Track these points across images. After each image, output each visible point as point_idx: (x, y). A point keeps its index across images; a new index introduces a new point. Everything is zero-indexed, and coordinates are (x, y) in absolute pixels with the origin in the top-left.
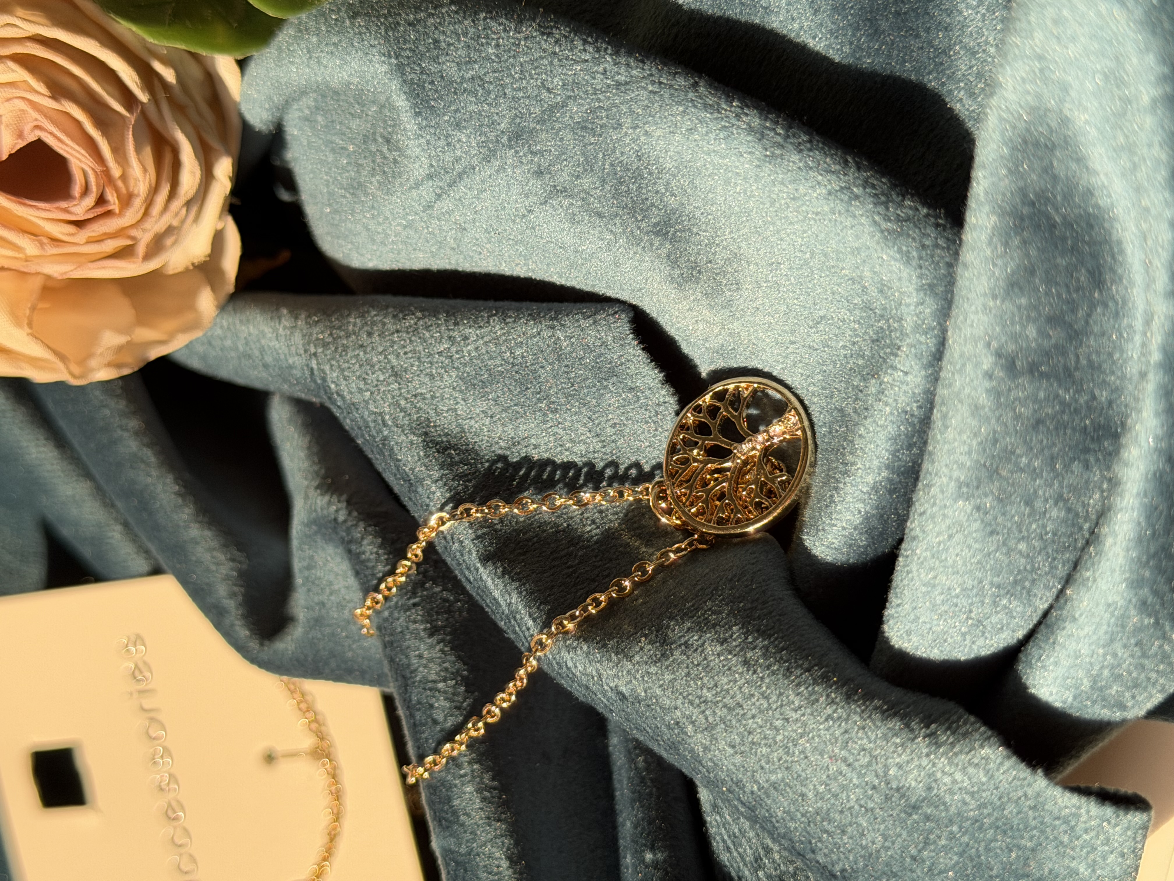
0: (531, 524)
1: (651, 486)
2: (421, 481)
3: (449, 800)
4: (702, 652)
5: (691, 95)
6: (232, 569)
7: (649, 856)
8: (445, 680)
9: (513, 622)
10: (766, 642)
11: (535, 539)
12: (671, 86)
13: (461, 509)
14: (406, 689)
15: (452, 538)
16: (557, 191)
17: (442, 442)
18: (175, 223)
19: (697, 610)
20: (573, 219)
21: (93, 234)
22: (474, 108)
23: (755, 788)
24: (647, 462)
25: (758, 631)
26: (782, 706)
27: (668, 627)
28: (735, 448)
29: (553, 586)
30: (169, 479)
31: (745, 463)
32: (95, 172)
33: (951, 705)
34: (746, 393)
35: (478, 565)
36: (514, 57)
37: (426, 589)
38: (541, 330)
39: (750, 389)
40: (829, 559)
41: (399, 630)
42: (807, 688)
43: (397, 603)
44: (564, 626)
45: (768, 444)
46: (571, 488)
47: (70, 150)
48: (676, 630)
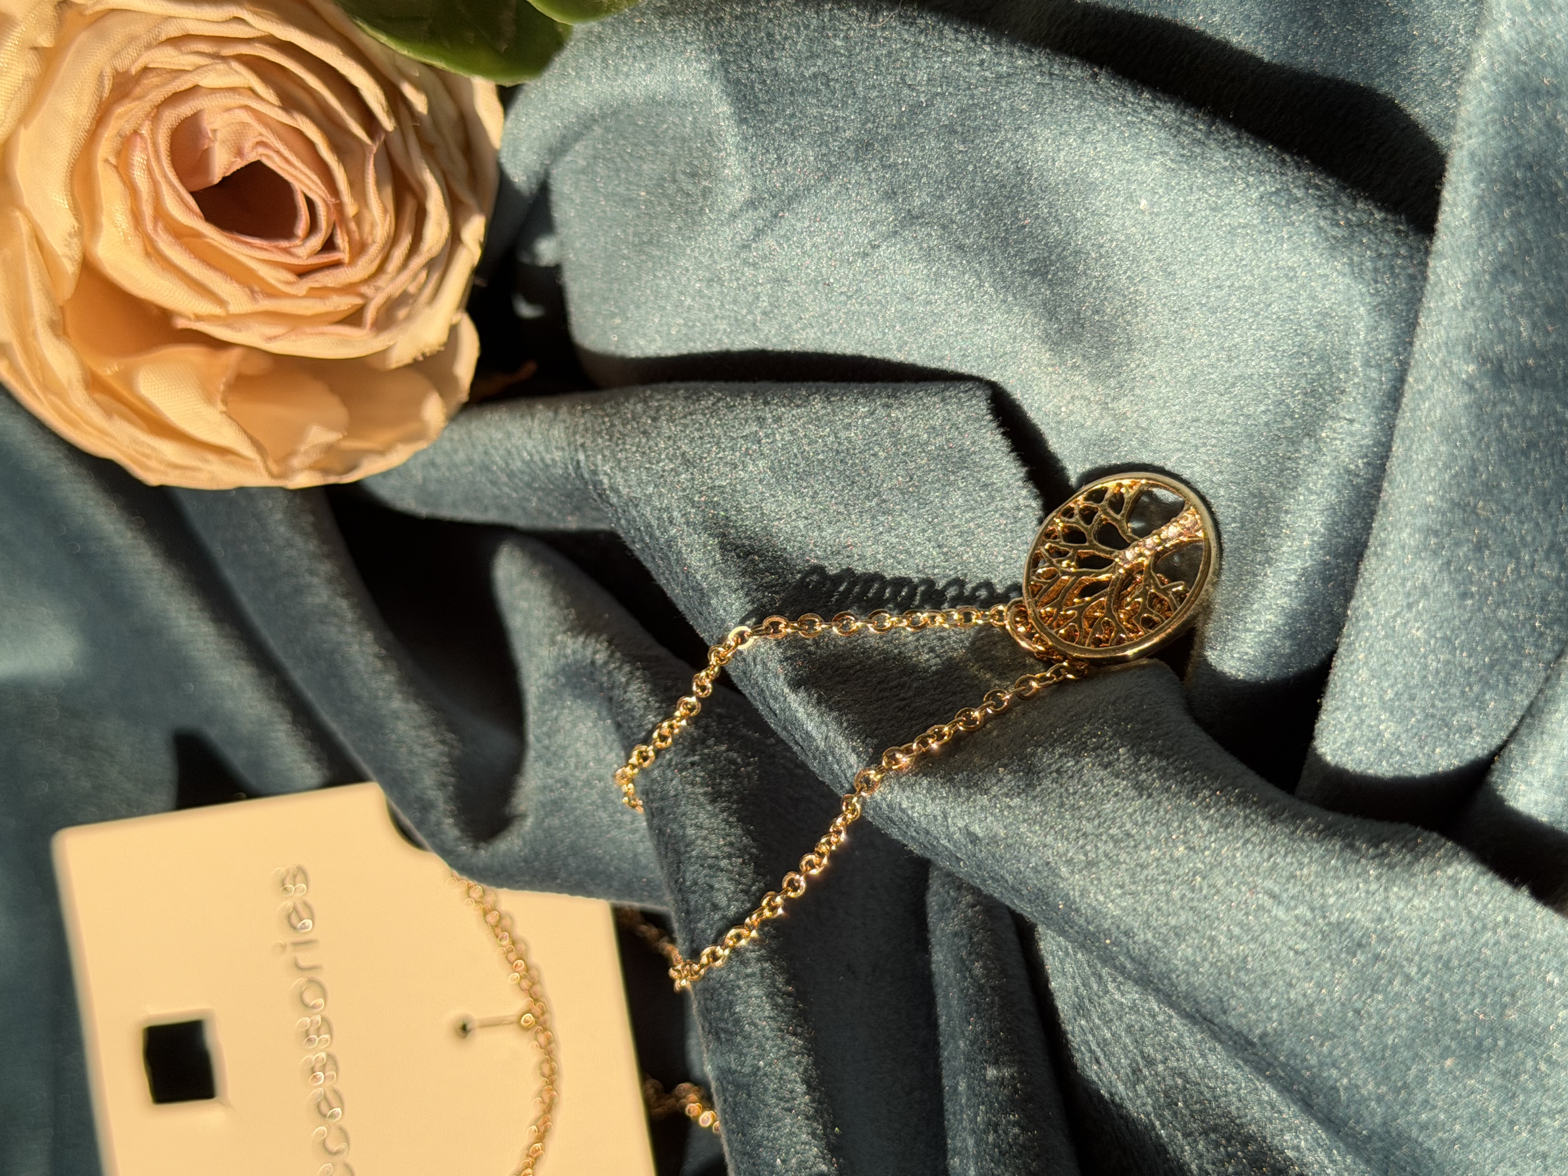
0: (854, 648)
1: (1005, 609)
2: (716, 591)
3: (731, 1005)
4: (1080, 778)
5: (1090, 86)
6: (442, 754)
7: (991, 1073)
8: (729, 856)
9: (830, 758)
10: (1164, 763)
11: (858, 667)
12: (1064, 78)
13: (766, 623)
14: (678, 867)
15: (754, 659)
16: (912, 218)
17: (743, 546)
18: (412, 289)
19: (1071, 735)
20: (929, 255)
21: (316, 287)
22: (815, 111)
23: (1149, 936)
24: (1000, 581)
25: (1152, 752)
27: (1034, 755)
28: (1116, 556)
29: (880, 721)
30: (369, 636)
31: (1130, 573)
32: (327, 205)
34: (1131, 491)
35: (788, 691)
36: (867, 49)
37: (708, 747)
38: (875, 410)
39: (1136, 488)
40: (1241, 676)
41: (672, 793)
42: (1219, 810)
43: (671, 760)
44: (897, 762)
45: (1160, 548)
46: (905, 607)
47: (299, 175)
48: (1046, 759)
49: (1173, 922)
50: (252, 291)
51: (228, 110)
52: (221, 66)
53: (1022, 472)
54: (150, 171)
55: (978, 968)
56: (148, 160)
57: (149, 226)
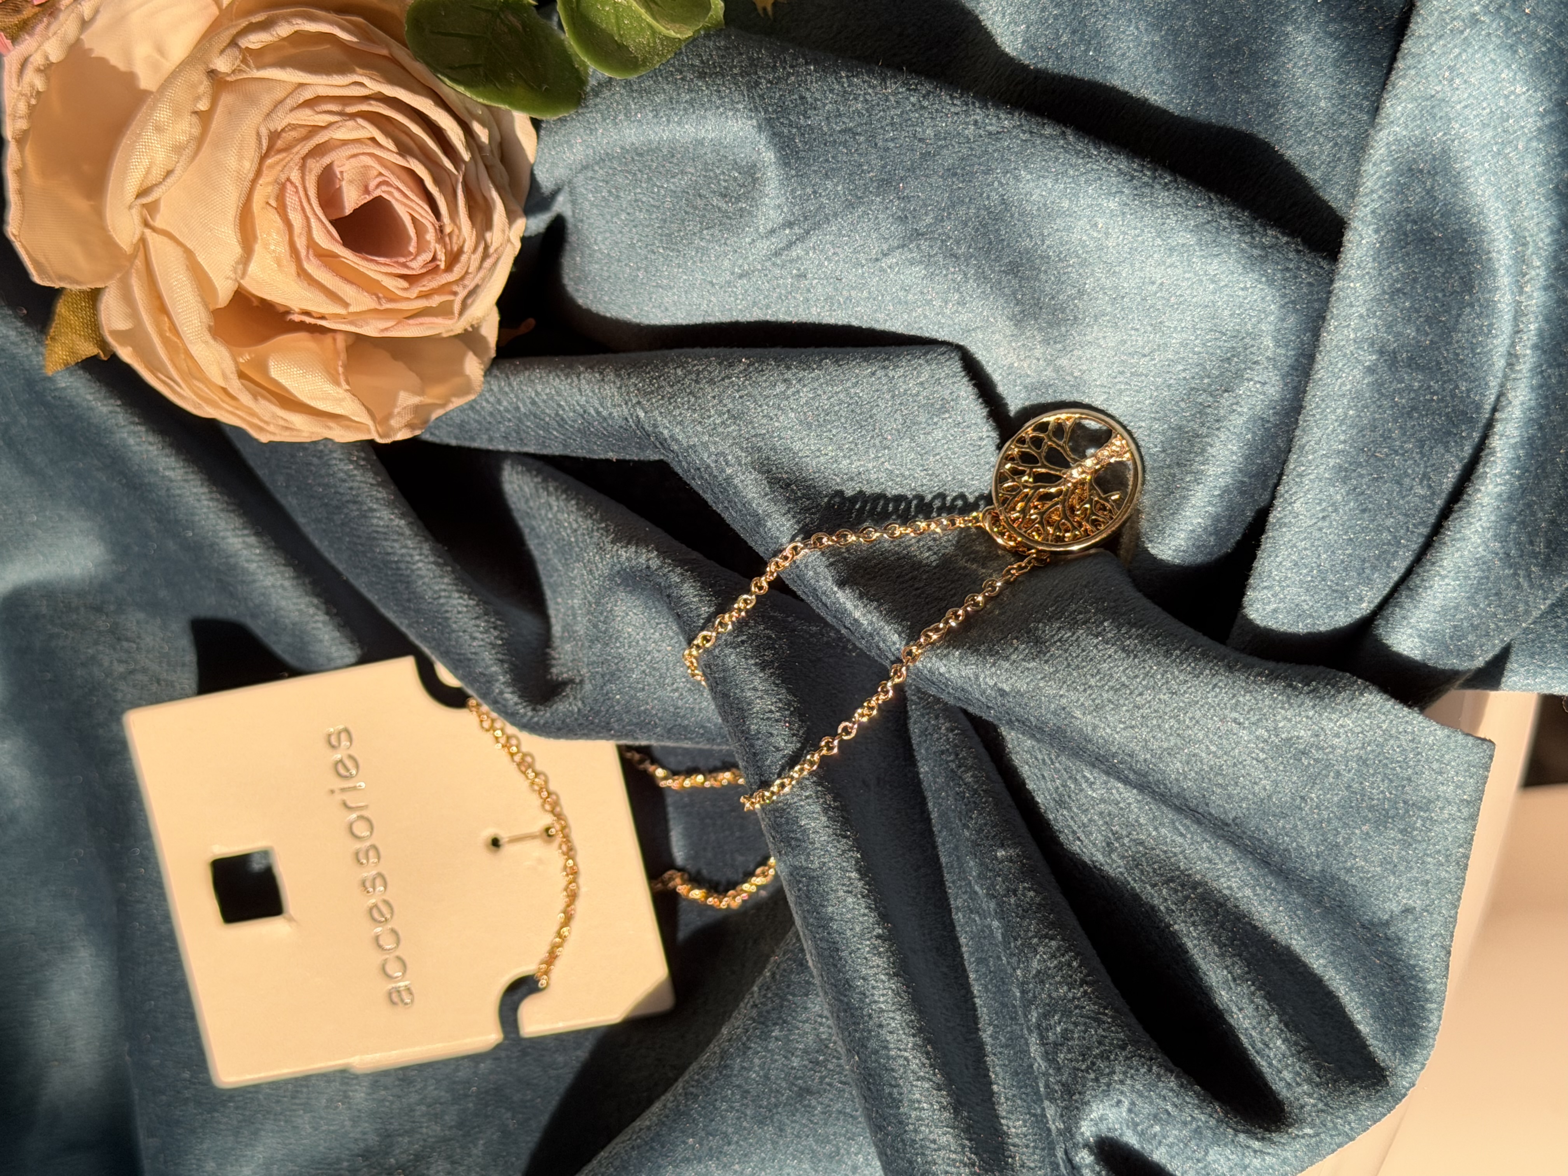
0: (874, 552)
1: (981, 515)
2: (769, 516)
3: (797, 820)
4: (1079, 646)
5: (1062, 142)
6: (496, 638)
7: (1001, 853)
8: (780, 710)
9: (877, 638)
10: (1140, 631)
11: (880, 566)
12: (1041, 135)
13: (812, 538)
15: (806, 566)
16: (918, 234)
17: (784, 479)
19: (1062, 612)
20: (928, 261)
21: (424, 289)
22: (844, 158)
23: (1148, 756)
24: (970, 493)
25: (1129, 623)
26: (1167, 682)
27: (1037, 629)
28: (1064, 473)
29: (906, 607)
30: (427, 548)
31: (1075, 485)
32: (435, 227)
33: (1321, 668)
34: (1069, 423)
35: (835, 589)
36: (884, 111)
37: (750, 628)
38: (876, 371)
39: (1071, 420)
40: (1177, 561)
41: (731, 665)
42: (1190, 664)
44: (930, 637)
45: (1098, 467)
46: (906, 519)
47: (414, 206)
48: (1047, 630)
49: (1165, 745)
50: (378, 298)
51: (354, 156)
52: (351, 123)
53: (985, 412)
54: (303, 209)
55: (968, 777)
56: (301, 202)
57: (303, 253)
